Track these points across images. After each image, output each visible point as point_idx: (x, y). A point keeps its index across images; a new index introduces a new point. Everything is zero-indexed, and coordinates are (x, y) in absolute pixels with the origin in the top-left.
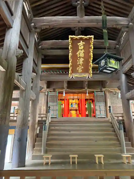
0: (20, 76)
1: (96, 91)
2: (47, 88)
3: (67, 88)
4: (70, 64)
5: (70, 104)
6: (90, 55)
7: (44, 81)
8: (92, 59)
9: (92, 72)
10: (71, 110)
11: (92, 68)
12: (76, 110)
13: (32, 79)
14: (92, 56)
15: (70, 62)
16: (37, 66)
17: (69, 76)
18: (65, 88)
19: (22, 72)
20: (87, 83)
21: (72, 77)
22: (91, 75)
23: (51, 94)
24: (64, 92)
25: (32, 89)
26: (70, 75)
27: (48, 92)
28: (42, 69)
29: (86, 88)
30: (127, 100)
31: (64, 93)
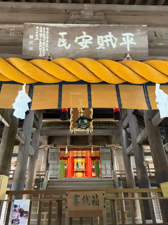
0: (21, 130)
1: (101, 148)
2: (48, 144)
3: (70, 144)
4: (71, 118)
5: (75, 164)
6: (90, 110)
7: (46, 136)
8: (92, 114)
9: (92, 127)
10: (76, 172)
11: (93, 123)
12: (83, 172)
13: (32, 134)
14: (92, 112)
15: (71, 117)
16: (37, 121)
17: (70, 131)
18: (67, 143)
19: (22, 126)
20: (91, 138)
21: (73, 132)
22: (92, 129)
23: (52, 151)
24: (67, 148)
25: (31, 144)
26: (71, 129)
27: (49, 148)
28: (43, 123)
29: (91, 144)
30: (127, 156)
31: (67, 150)
